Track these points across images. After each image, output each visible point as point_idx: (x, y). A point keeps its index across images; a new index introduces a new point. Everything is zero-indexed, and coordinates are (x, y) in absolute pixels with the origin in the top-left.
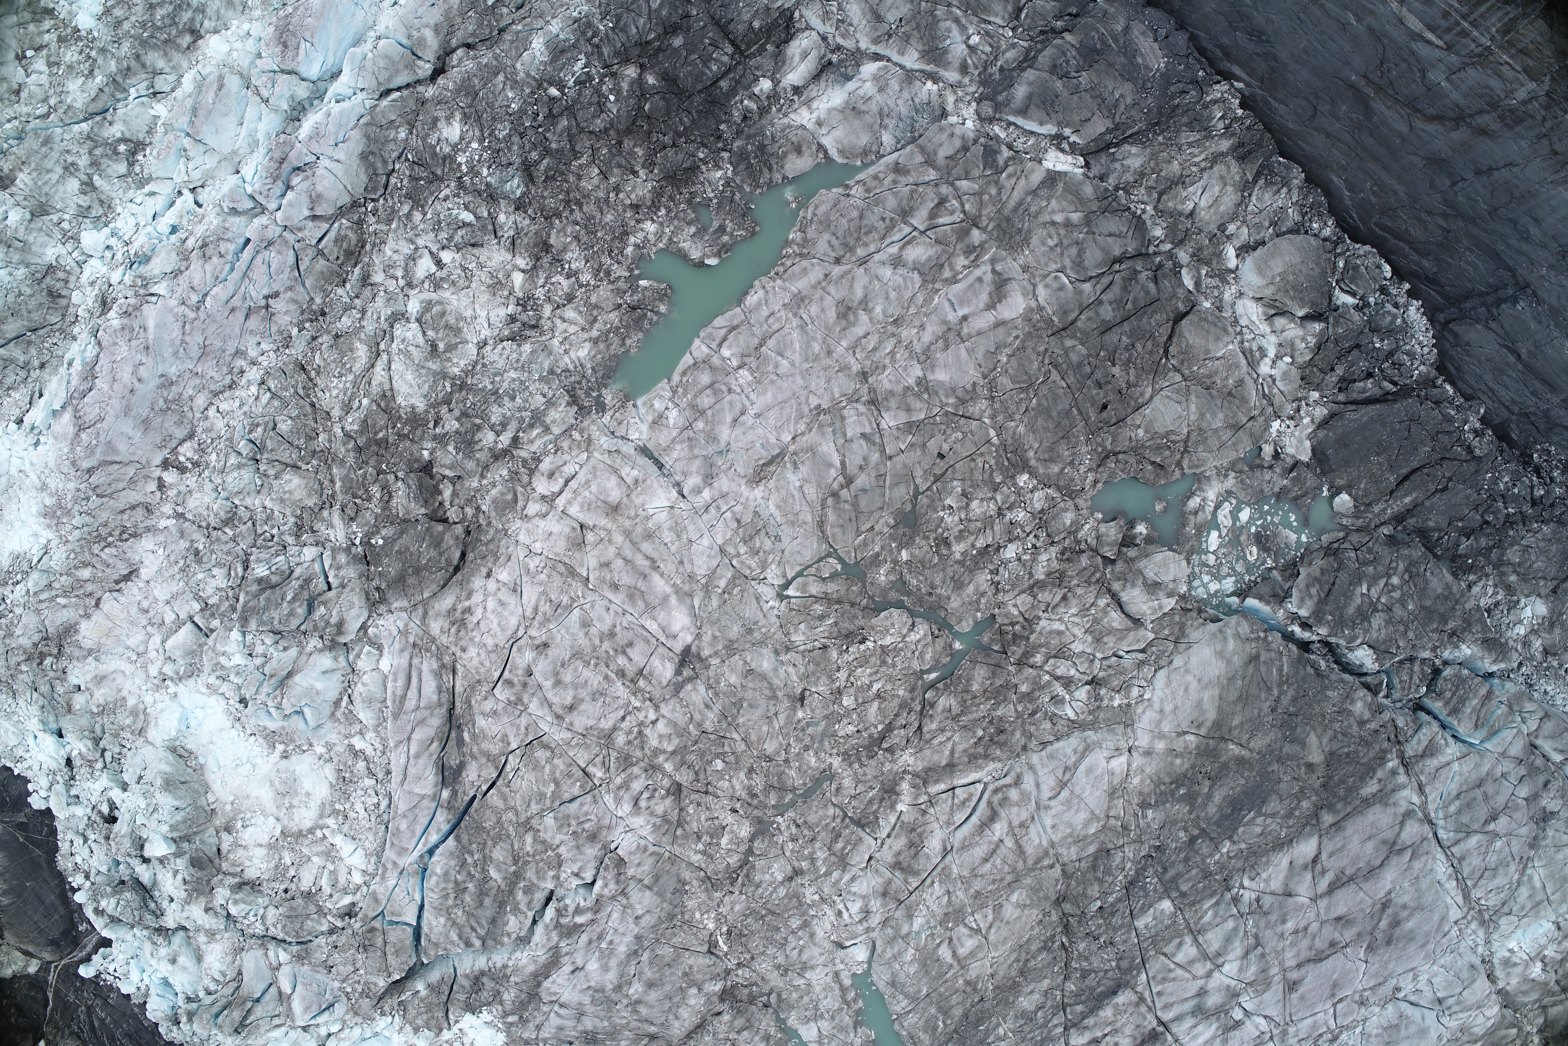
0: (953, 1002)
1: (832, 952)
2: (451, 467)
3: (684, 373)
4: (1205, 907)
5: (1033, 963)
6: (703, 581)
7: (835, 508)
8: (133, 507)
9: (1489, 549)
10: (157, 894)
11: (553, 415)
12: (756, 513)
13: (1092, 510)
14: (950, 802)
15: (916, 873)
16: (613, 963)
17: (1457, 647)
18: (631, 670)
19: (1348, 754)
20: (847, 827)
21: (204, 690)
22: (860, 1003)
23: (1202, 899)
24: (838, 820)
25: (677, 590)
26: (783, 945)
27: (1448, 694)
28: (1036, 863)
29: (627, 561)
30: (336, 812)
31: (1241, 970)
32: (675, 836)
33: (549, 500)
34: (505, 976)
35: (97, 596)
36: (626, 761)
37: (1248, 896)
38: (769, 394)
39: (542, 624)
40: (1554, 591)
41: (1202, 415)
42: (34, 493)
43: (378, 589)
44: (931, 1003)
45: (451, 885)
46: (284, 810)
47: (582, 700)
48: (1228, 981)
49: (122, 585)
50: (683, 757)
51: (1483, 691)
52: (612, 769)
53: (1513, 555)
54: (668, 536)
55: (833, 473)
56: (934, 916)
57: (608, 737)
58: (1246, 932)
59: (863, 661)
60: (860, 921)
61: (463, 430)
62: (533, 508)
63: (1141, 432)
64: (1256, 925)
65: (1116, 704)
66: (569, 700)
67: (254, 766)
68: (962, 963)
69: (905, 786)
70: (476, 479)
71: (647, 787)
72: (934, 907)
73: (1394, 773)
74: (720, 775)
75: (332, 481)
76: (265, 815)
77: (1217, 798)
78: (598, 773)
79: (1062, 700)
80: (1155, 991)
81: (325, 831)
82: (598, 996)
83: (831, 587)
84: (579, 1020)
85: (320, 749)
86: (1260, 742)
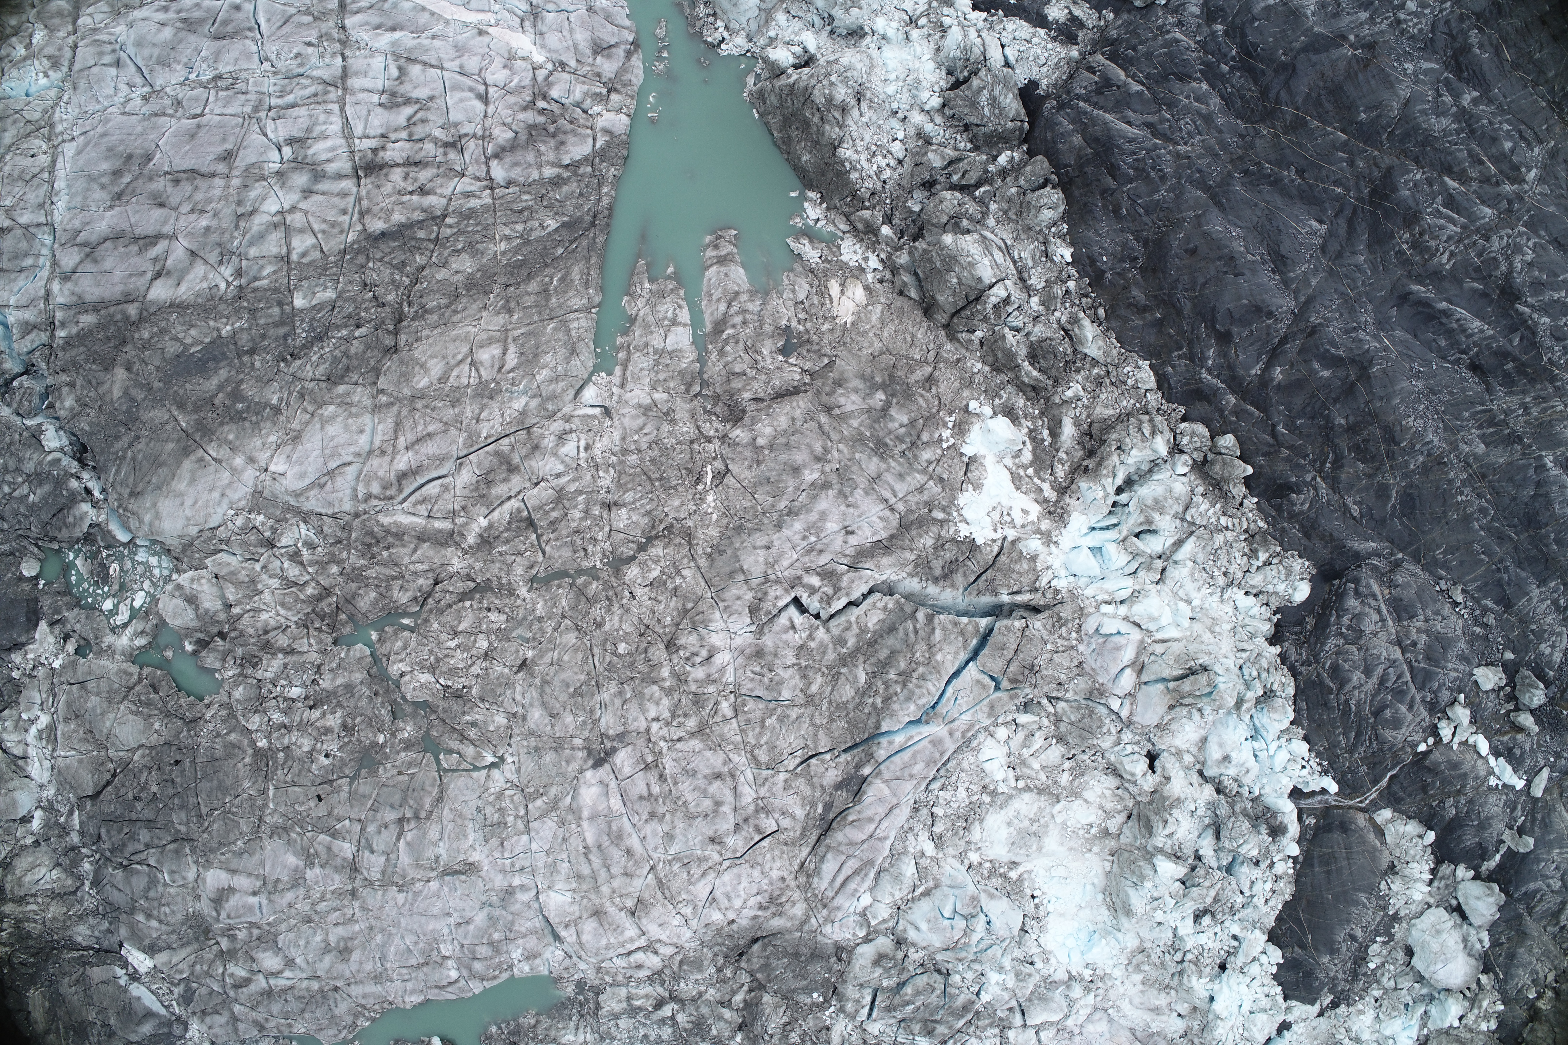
0: (532, 298)
1: (617, 411)
2: (721, 1018)
3: (495, 978)
4: (266, 281)
6: (553, 814)
7: (422, 807)
10: (1206, 821)
11: (618, 1007)
12: (487, 841)
14: (436, 508)
15: (498, 454)
16: (813, 517)
18: (653, 776)
19: (94, 362)
20: (541, 527)
21: (1053, 960)
22: (619, 340)
23: (266, 290)
24: (545, 538)
25: (579, 820)
26: (657, 442)
28: (392, 404)
29: (608, 868)
30: (994, 794)
31: (264, 199)
32: (696, 603)
33: (650, 948)
34: (917, 566)
36: (698, 701)
37: (227, 271)
38: (430, 927)
39: (706, 859)
41: (103, 713)
43: (840, 959)
44: (551, 310)
45: (910, 686)
46: (1042, 821)
47: (705, 777)
48: (280, 194)
50: (649, 673)
52: (712, 702)
54: (564, 867)
55: (409, 836)
56: (502, 403)
57: (700, 732)
58: (243, 237)
59: (453, 672)
60: (571, 431)
62: (668, 951)
63: (157, 726)
64: (233, 237)
65: (261, 518)
66: (717, 784)
67: (1050, 870)
68: (503, 338)
69: (471, 540)
70: (707, 996)
71: (693, 665)
72: (497, 412)
73: (63, 324)
74: (626, 638)
76: (1064, 824)
77: (215, 382)
78: (725, 707)
79: (305, 543)
80: (347, 218)
81: (1013, 783)
82: (847, 490)
83: (455, 744)
84: (879, 476)
85: (974, 857)
86: (159, 415)
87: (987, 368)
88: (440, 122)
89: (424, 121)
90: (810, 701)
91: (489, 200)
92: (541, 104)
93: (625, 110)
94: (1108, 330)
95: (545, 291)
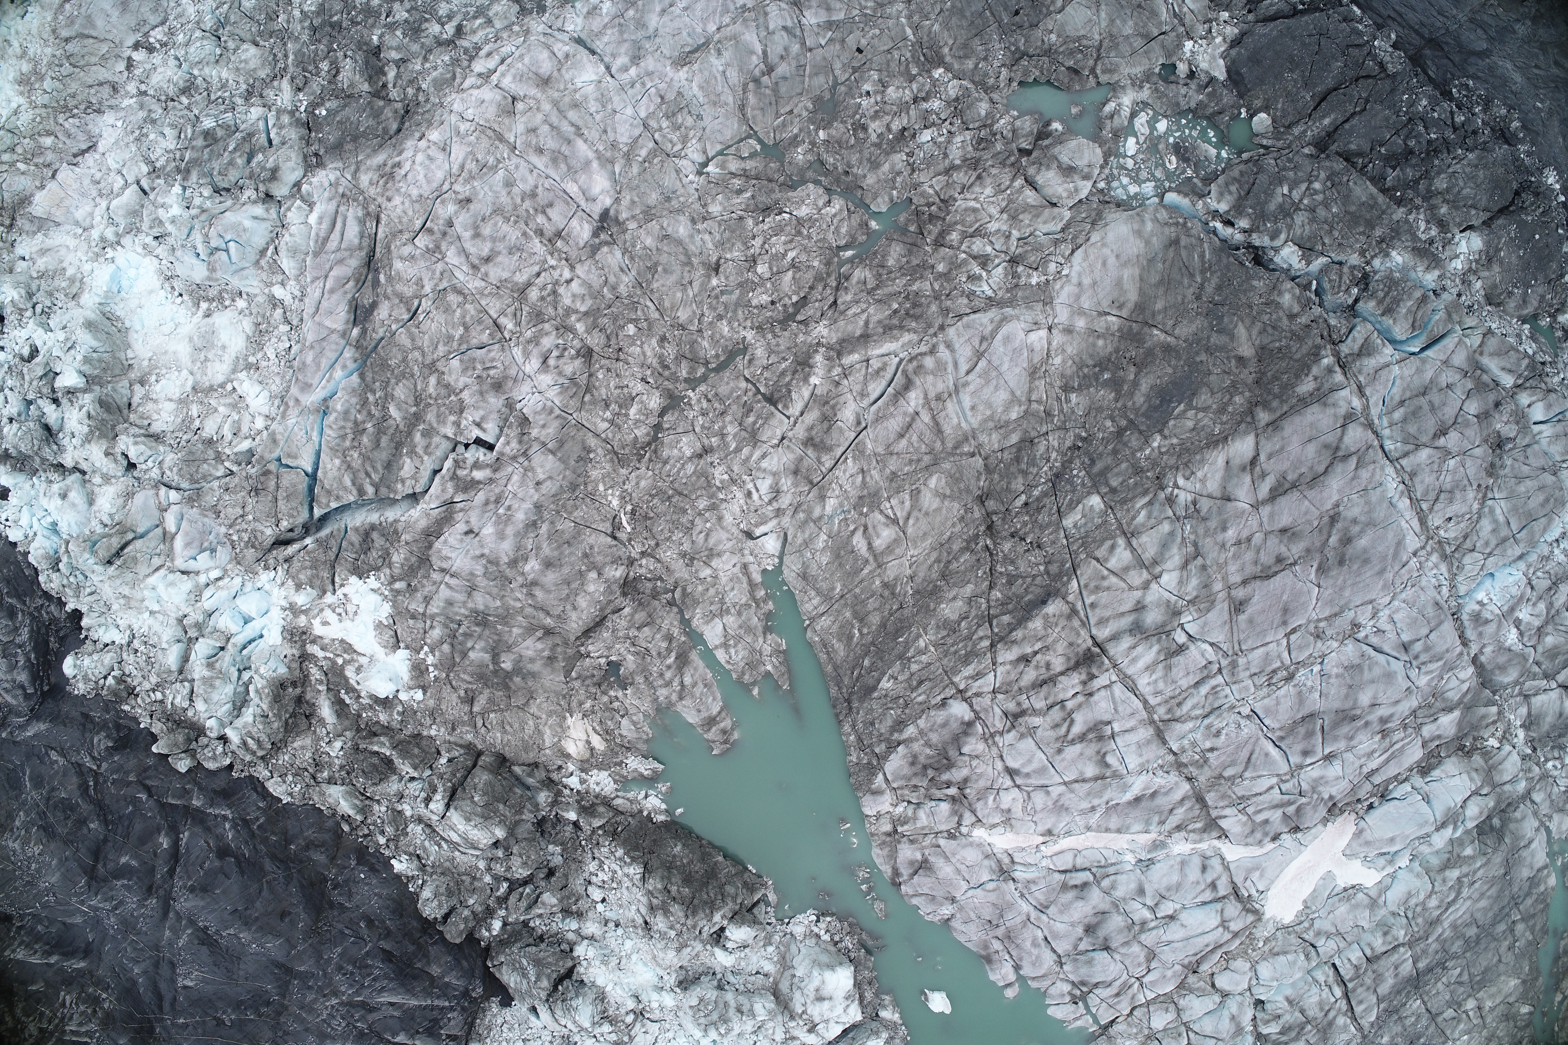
0: (870, 608)
1: (739, 541)
2: (398, 49)
4: (1138, 505)
5: (955, 565)
6: (625, 149)
7: (755, 93)
8: (101, 84)
9: (1417, 182)
10: (61, 435)
11: (496, 9)
12: (679, 93)
13: (1008, 107)
14: (863, 371)
15: (829, 449)
16: (510, 531)
17: (1387, 255)
18: (549, 230)
19: (1280, 349)
20: (759, 401)
21: (140, 250)
22: (770, 606)
23: (1134, 497)
24: (750, 394)
25: (599, 156)
26: (688, 530)
27: (1381, 294)
28: (955, 447)
29: (553, 127)
30: (249, 367)
31: (1180, 582)
32: (583, 403)
33: (486, 76)
34: (396, 532)
35: (54, 167)
36: (538, 317)
37: (1183, 497)
39: (467, 181)
40: (1487, 223)
41: (1112, 21)
42: (14, 61)
43: (316, 155)
44: (846, 605)
45: (350, 425)
46: (199, 364)
47: (499, 253)
48: (1167, 595)
49: (79, 159)
50: (595, 320)
51: (1418, 294)
52: (524, 323)
53: (1441, 183)
54: (593, 107)
55: (755, 60)
57: (523, 291)
58: (1183, 539)
59: (778, 230)
60: (770, 502)
61: (411, 19)
62: (469, 83)
63: (1053, 37)
64: (1194, 531)
65: (1034, 281)
66: (485, 252)
67: (177, 326)
68: (879, 558)
69: (819, 358)
70: (419, 61)
71: (557, 346)
72: (847, 487)
73: (1330, 370)
74: (632, 340)
75: (286, 56)
76: (180, 372)
77: (1144, 387)
78: (508, 324)
79: (979, 278)
80: (1088, 601)
81: (235, 384)
82: (492, 568)
83: (749, 165)
84: (469, 595)
85: (241, 303)
86: (1185, 330)
87: (425, 733)
88: (1039, 732)
89: (1056, 726)
90: (432, 367)
91: (956, 679)
92: (953, 791)
93: (873, 820)
94: (334, 815)
95: (862, 620)
